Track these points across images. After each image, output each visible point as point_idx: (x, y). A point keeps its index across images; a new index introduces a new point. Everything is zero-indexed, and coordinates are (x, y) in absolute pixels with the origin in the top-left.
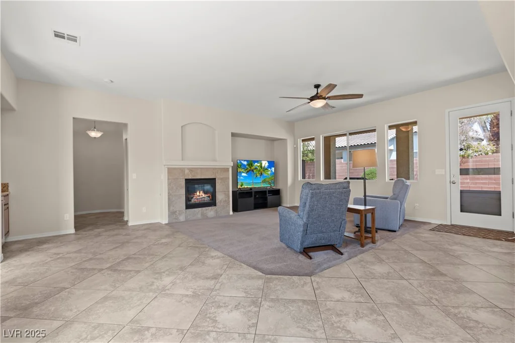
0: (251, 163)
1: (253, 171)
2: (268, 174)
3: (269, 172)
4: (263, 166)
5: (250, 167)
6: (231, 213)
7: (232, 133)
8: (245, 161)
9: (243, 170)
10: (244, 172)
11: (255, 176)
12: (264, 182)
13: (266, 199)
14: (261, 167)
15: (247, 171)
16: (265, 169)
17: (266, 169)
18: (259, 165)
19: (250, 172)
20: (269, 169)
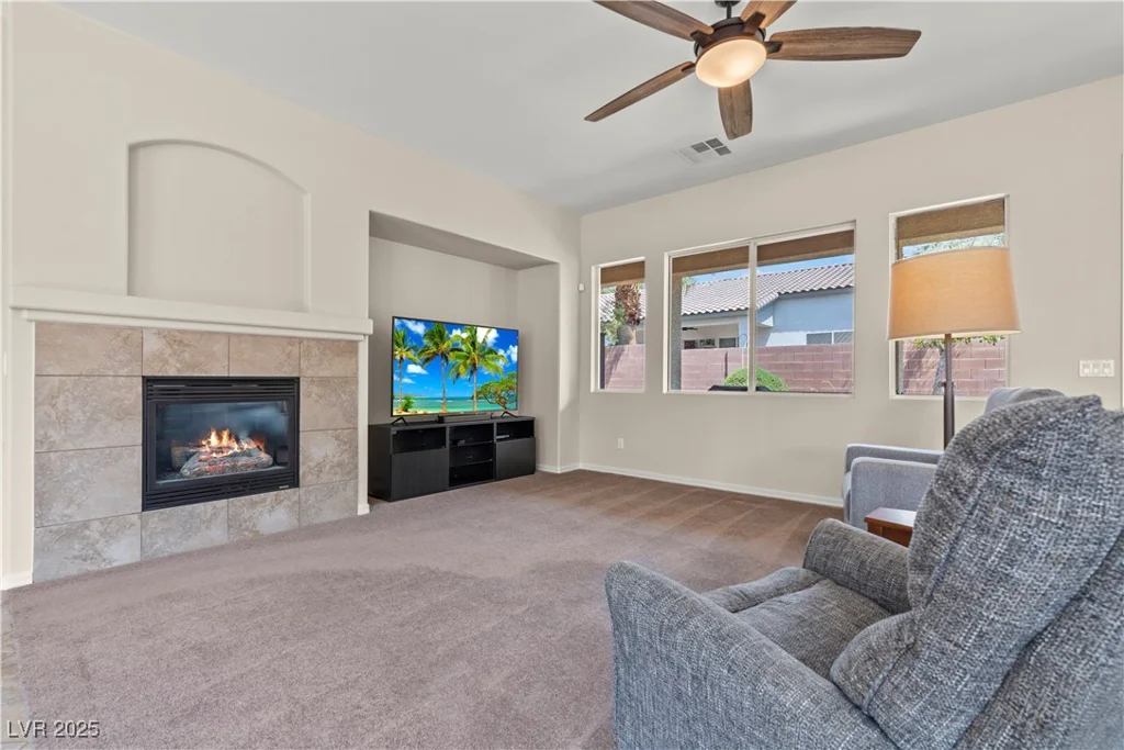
0: (438, 330)
1: (444, 356)
2: (497, 369)
3: (501, 363)
4: (480, 340)
5: (437, 344)
6: (363, 508)
7: (373, 216)
8: (417, 320)
9: (411, 354)
10: (416, 359)
11: (452, 375)
12: (483, 394)
13: (490, 450)
14: (473, 344)
15: (424, 356)
16: (488, 352)
17: (491, 351)
18: (465, 335)
19: (438, 358)
20: (501, 352)
